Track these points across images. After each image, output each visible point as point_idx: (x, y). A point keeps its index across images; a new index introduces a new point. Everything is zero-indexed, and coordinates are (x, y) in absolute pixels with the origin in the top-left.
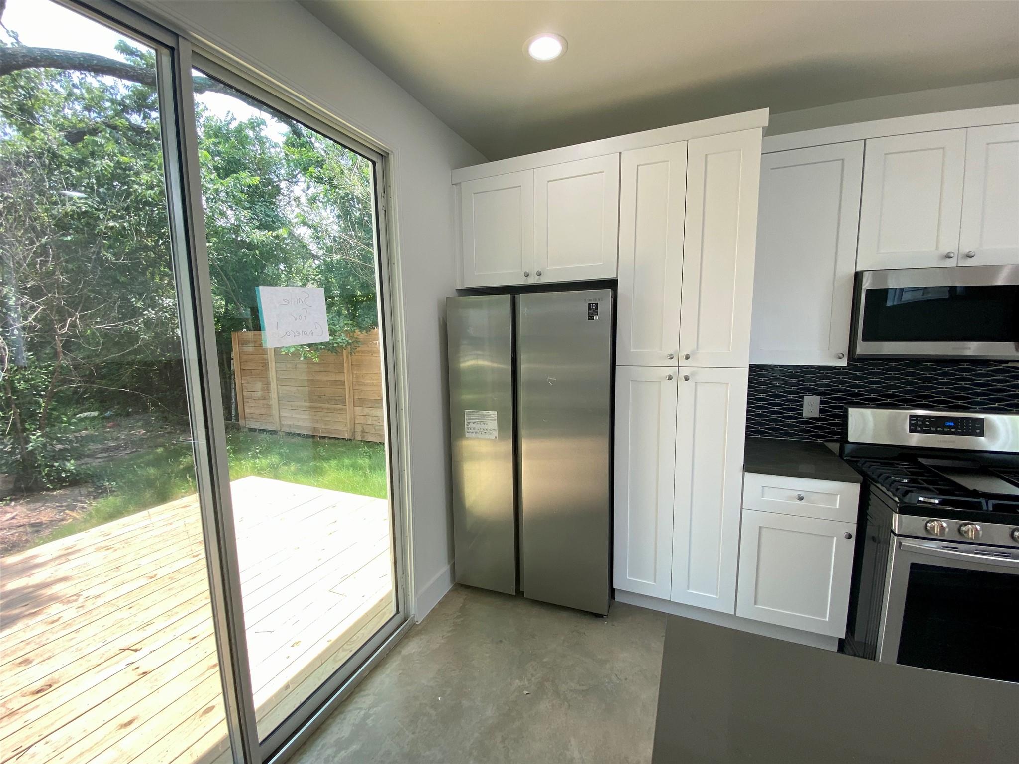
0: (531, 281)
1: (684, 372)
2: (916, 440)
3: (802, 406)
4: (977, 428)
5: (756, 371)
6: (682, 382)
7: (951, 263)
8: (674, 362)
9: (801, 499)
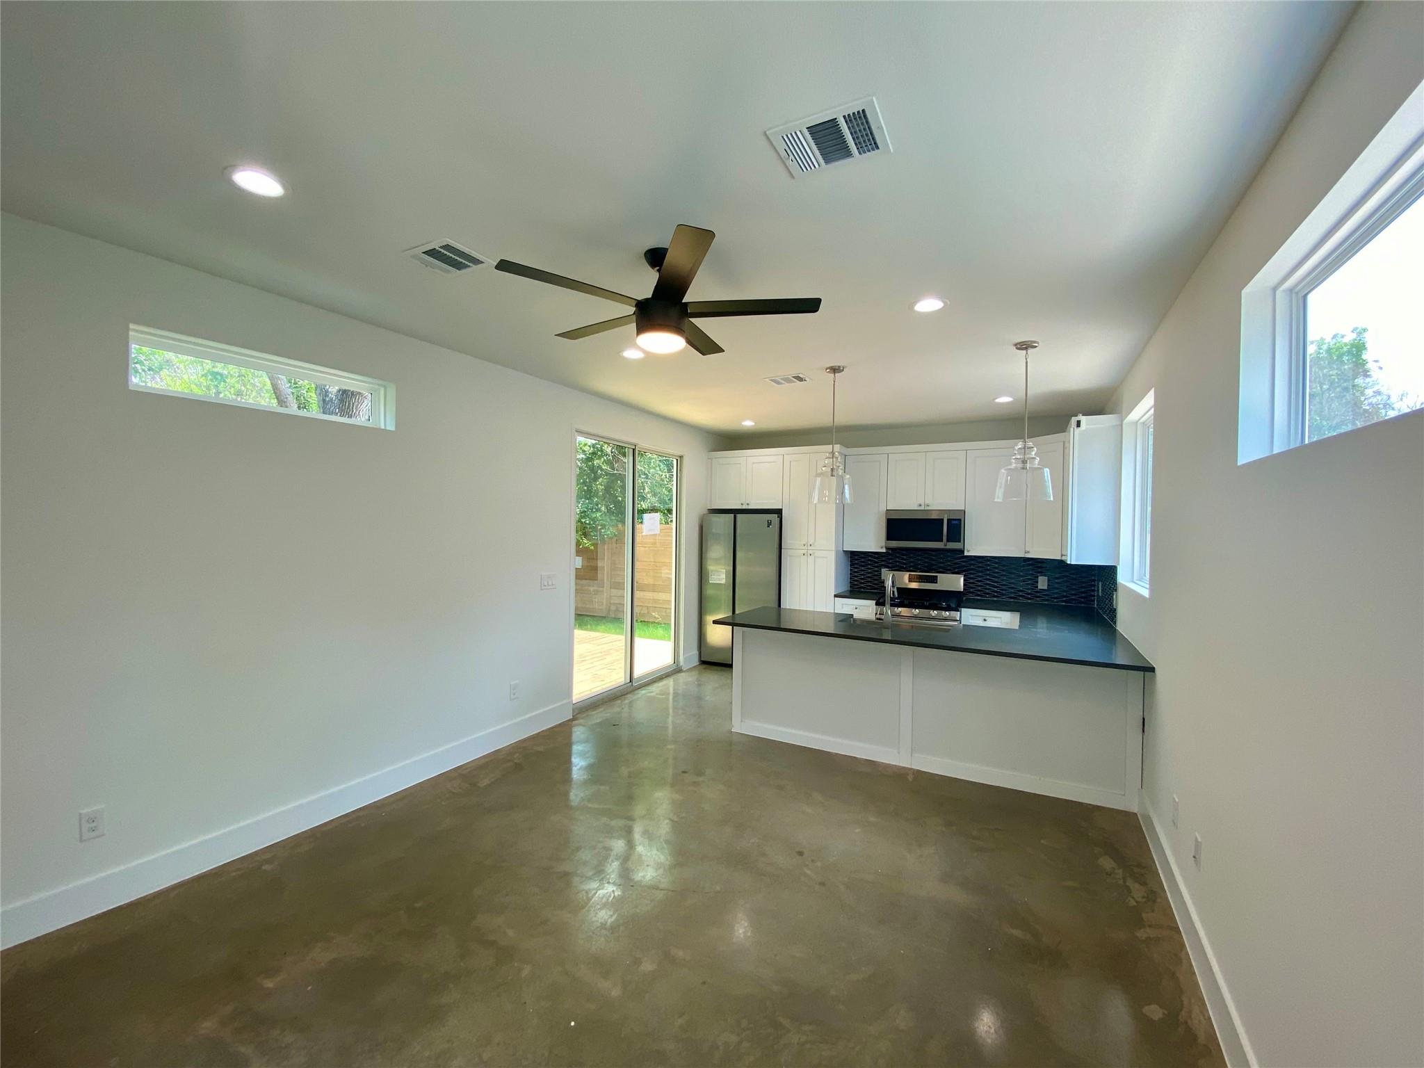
0: (744, 507)
1: (810, 552)
2: (914, 585)
3: (880, 573)
4: (933, 580)
6: (809, 556)
7: (922, 508)
8: (806, 547)
9: (856, 608)
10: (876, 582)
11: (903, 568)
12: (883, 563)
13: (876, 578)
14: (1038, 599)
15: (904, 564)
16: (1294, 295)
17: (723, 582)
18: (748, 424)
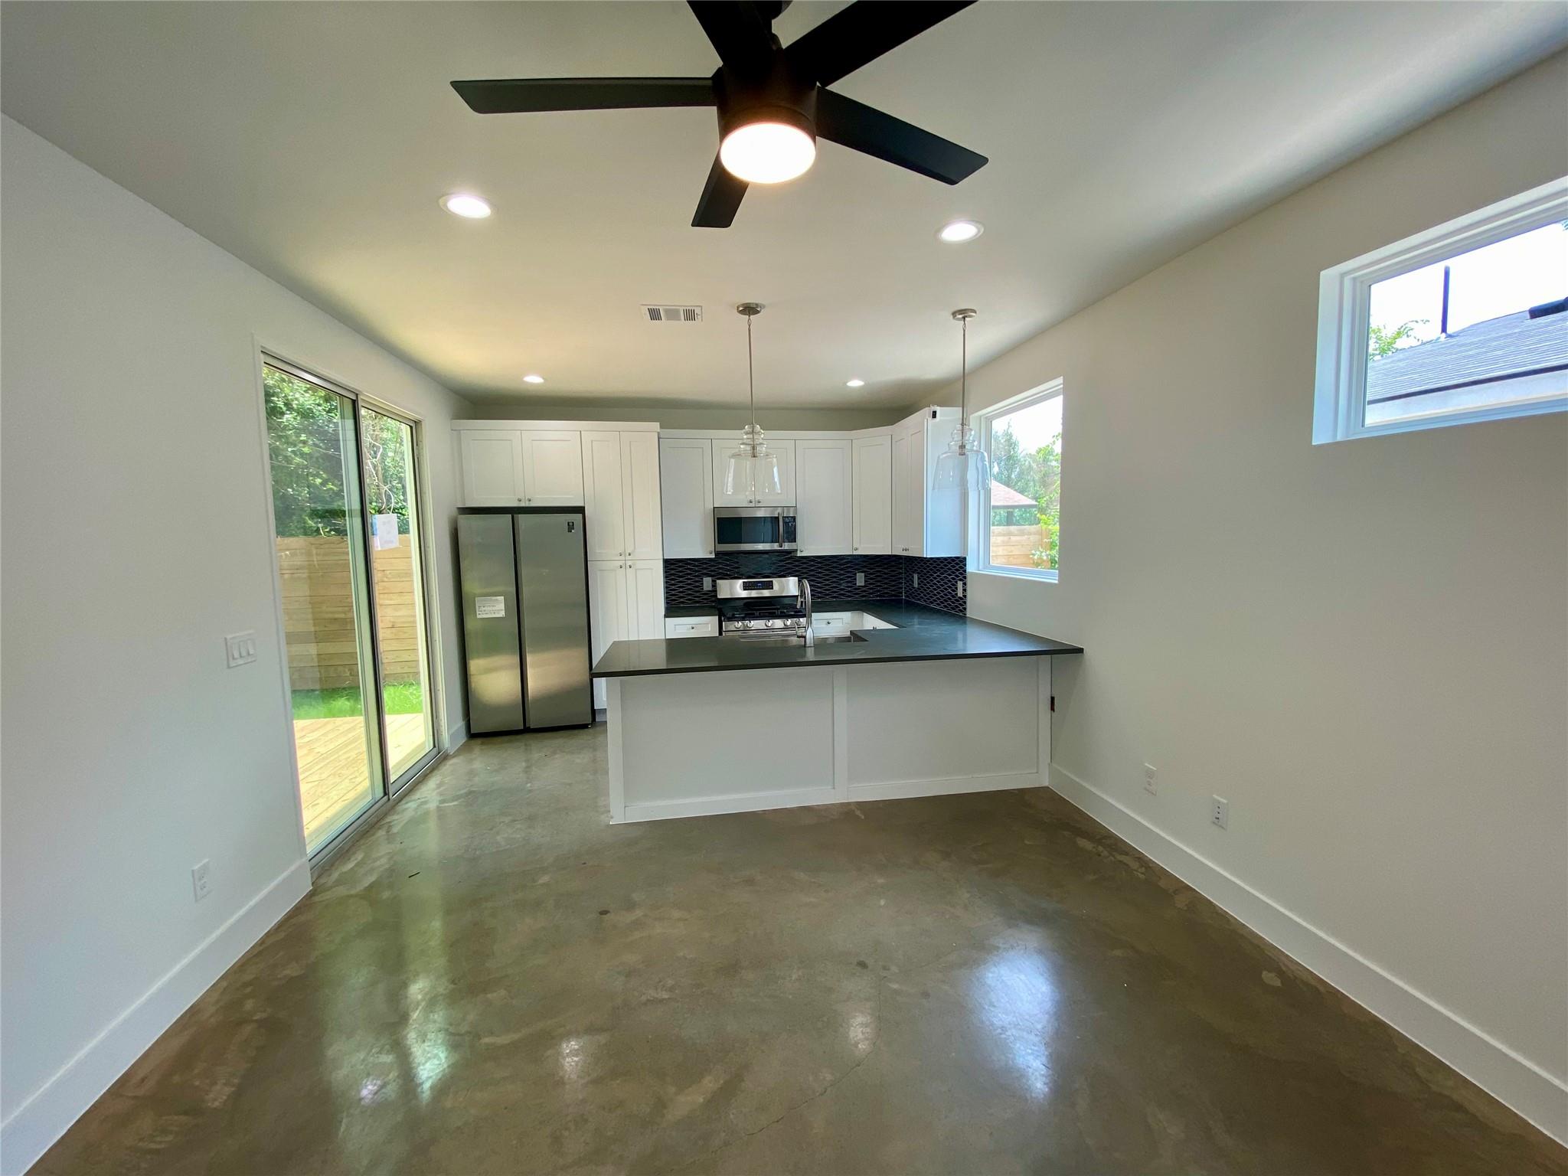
0: (523, 504)
1: (629, 563)
3: (702, 584)
4: (769, 586)
5: (669, 564)
6: (628, 570)
7: (753, 505)
8: (622, 558)
9: (693, 628)
10: (698, 594)
11: (727, 575)
12: (705, 571)
13: (697, 589)
14: (857, 596)
15: (728, 570)
16: (1358, 284)
17: (502, 614)
18: (534, 380)
